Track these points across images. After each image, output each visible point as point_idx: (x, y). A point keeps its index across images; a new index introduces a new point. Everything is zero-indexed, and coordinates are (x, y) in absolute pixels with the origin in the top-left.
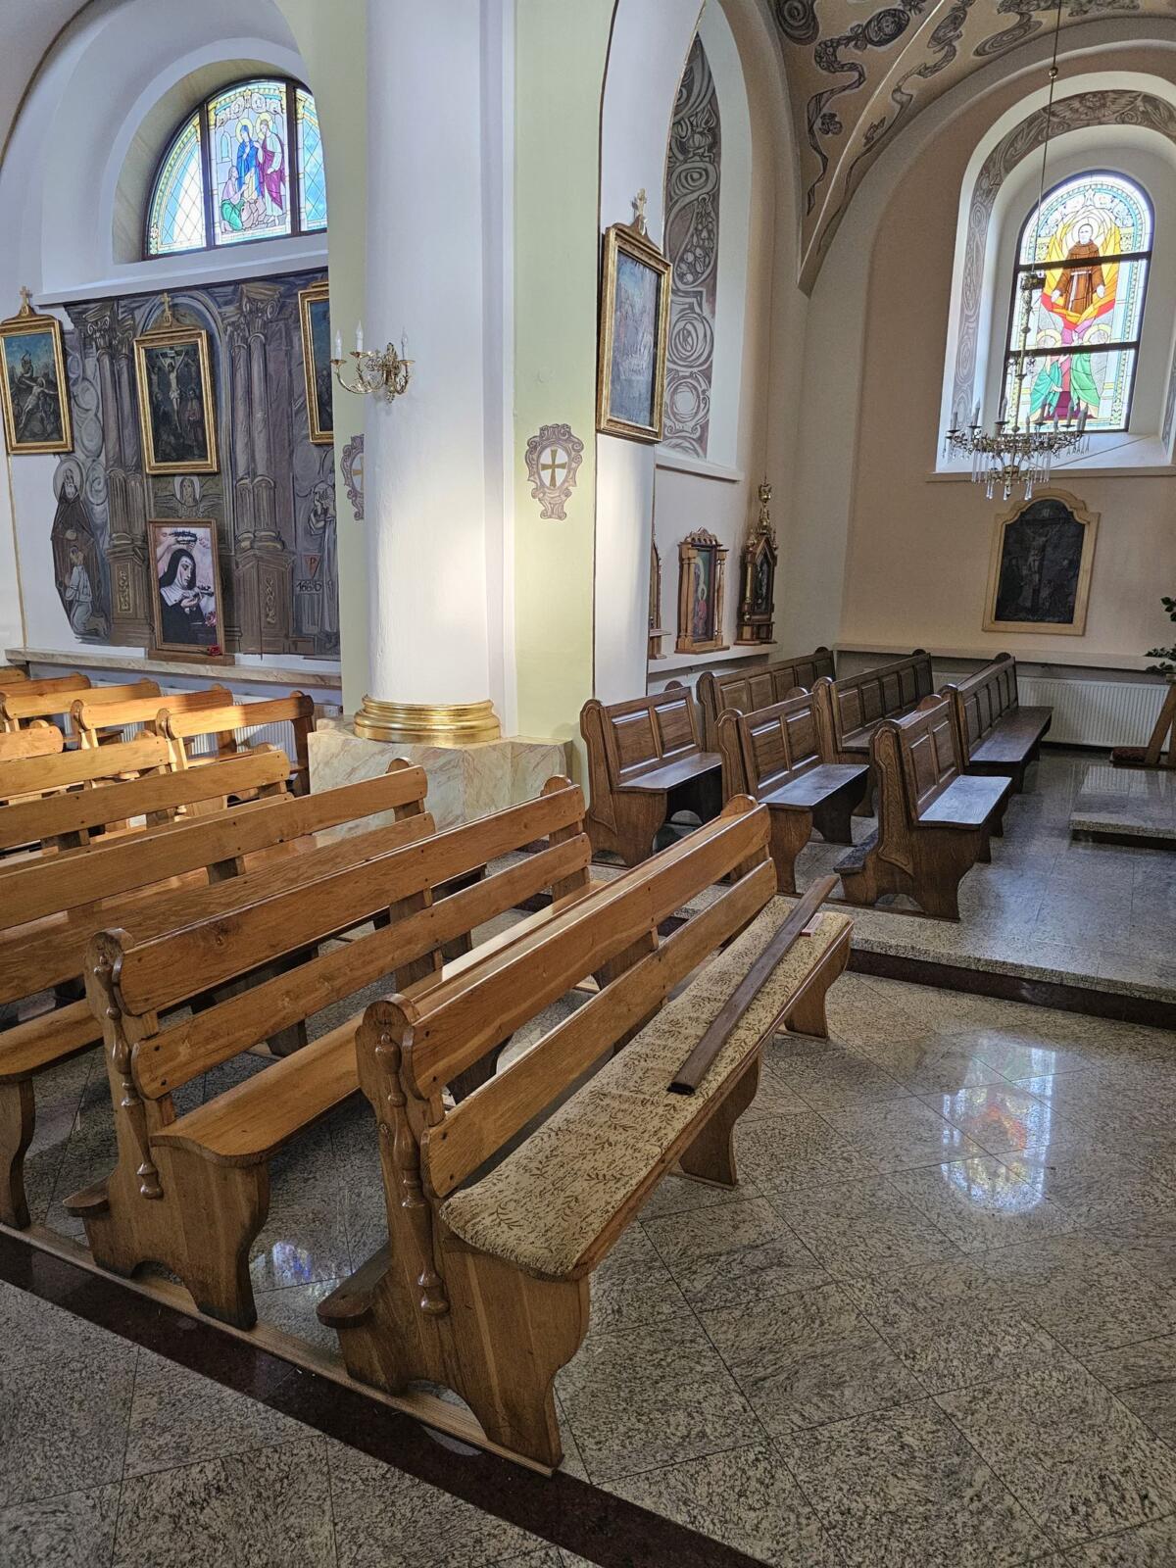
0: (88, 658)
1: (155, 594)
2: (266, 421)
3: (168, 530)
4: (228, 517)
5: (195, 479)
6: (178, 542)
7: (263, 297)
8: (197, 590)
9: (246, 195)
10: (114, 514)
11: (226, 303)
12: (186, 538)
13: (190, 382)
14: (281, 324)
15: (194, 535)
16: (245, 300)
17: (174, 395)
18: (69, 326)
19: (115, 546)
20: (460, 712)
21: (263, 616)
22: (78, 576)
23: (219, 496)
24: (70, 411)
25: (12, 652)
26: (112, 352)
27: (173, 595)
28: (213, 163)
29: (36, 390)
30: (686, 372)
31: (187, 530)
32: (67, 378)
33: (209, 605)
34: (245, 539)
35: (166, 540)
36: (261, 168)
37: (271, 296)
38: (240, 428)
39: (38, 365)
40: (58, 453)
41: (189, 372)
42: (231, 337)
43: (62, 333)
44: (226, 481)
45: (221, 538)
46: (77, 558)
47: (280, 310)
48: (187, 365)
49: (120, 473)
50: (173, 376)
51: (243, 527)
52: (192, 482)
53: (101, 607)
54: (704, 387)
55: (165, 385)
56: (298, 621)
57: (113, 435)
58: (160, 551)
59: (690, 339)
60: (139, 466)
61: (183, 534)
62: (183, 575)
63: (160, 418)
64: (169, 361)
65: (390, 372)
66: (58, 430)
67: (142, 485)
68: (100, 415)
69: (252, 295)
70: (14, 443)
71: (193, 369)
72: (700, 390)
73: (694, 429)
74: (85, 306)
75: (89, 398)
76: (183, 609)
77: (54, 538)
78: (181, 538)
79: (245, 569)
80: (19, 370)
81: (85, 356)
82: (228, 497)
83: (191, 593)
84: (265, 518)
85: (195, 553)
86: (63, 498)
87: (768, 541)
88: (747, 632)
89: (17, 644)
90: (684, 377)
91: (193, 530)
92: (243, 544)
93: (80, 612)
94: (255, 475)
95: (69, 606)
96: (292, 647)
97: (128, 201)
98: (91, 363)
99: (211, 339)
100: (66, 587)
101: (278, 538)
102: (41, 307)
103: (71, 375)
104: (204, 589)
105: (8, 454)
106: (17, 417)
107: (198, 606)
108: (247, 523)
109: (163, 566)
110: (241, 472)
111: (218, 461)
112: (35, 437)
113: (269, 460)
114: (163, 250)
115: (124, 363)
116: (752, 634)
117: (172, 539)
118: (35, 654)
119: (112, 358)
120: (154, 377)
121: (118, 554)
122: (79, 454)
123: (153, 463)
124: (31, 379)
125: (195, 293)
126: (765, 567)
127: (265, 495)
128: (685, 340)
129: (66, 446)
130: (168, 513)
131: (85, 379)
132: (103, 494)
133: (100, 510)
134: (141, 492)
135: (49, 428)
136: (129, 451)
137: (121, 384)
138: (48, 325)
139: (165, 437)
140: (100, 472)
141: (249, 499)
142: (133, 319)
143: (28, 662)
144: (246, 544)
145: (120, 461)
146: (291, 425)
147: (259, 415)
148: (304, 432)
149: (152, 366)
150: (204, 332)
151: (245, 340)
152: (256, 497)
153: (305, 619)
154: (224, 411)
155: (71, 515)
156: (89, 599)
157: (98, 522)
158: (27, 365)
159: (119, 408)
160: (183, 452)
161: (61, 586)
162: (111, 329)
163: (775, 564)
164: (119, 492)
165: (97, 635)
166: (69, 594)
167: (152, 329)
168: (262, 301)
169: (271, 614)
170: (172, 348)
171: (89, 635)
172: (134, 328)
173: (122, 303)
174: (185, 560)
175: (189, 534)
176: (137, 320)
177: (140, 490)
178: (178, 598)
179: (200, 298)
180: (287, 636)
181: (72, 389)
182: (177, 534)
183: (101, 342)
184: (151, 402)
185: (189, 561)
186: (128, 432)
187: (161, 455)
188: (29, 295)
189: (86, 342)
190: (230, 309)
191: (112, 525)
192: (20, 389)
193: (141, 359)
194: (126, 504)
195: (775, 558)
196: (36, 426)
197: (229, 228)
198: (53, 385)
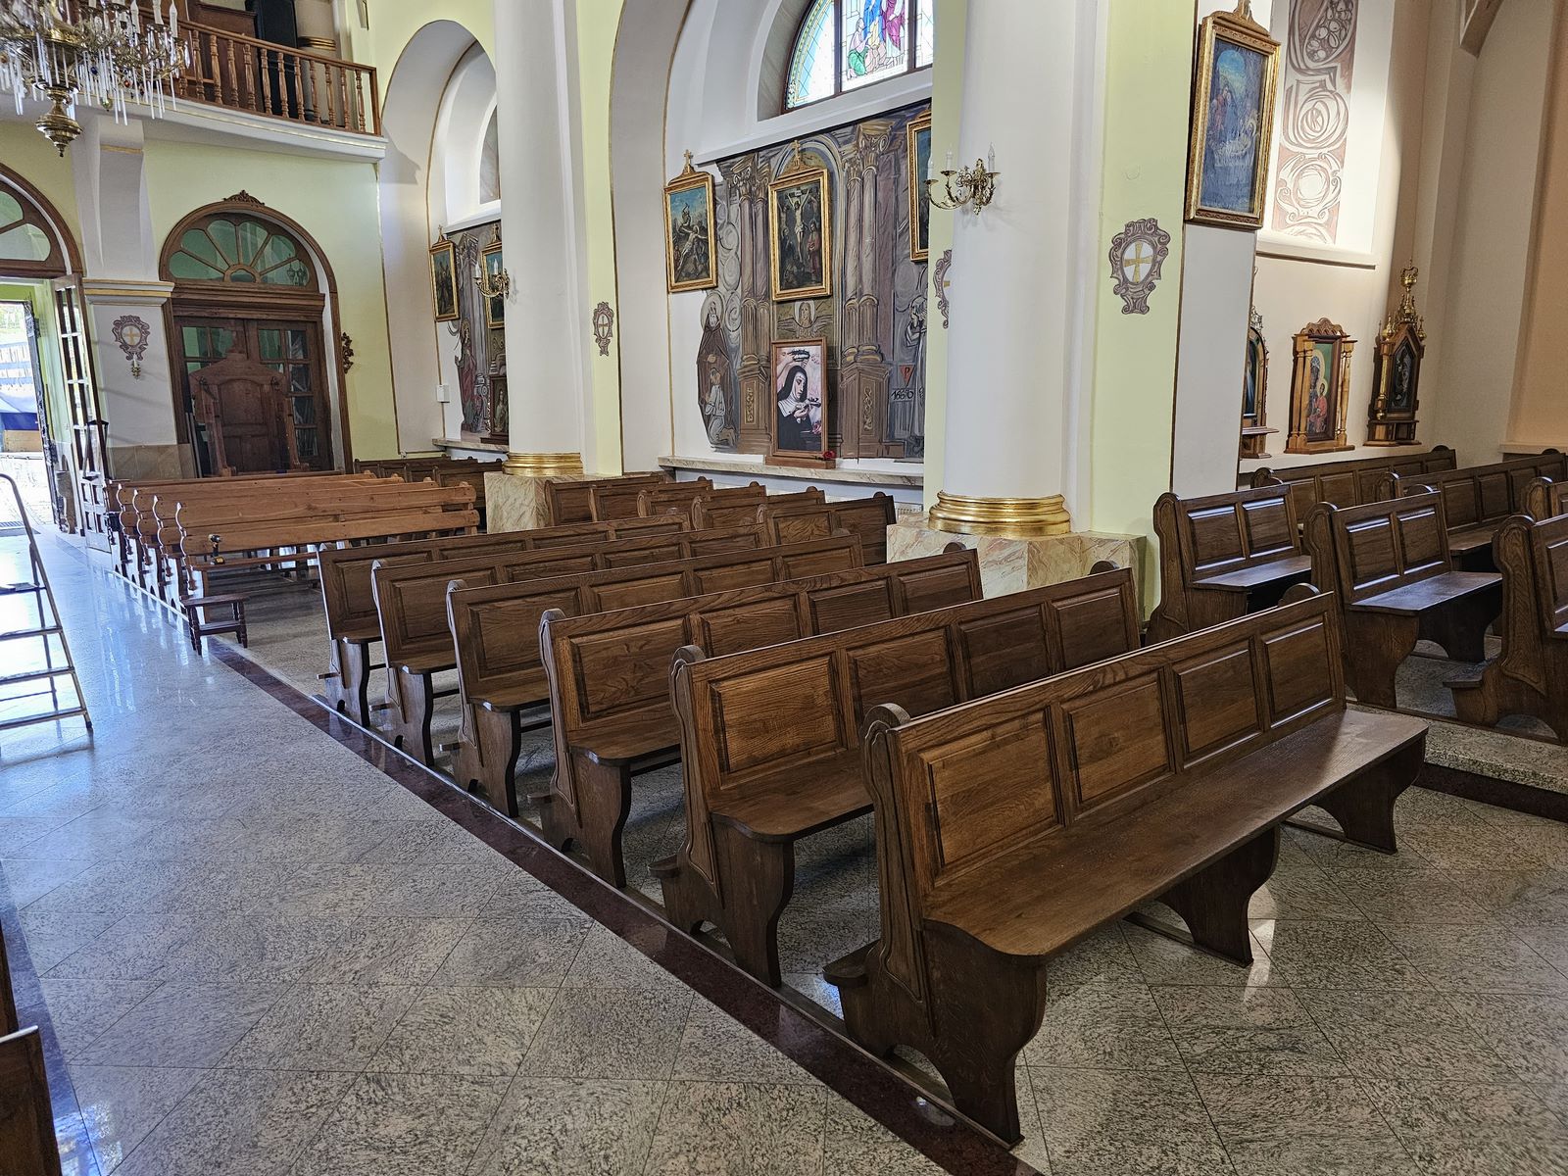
0: (719, 464)
1: (774, 407)
2: (873, 245)
3: (786, 350)
4: (837, 339)
5: (811, 302)
6: (794, 360)
7: (878, 133)
8: (807, 402)
9: (870, 43)
10: (745, 338)
11: (846, 143)
12: (801, 356)
13: (812, 217)
14: (891, 155)
15: (808, 353)
16: (862, 137)
17: (798, 229)
18: (719, 179)
19: (745, 367)
20: (1031, 506)
21: (861, 424)
22: (715, 394)
23: (830, 316)
24: (716, 252)
25: (664, 459)
26: (751, 198)
27: (787, 407)
28: (844, 18)
29: (692, 236)
30: (1315, 153)
31: (802, 348)
32: (716, 223)
33: (817, 414)
34: (849, 354)
35: (786, 359)
36: (884, 15)
37: (885, 130)
38: (852, 254)
39: (694, 215)
40: (706, 289)
41: (812, 208)
42: (848, 172)
43: (714, 186)
44: (837, 302)
45: (830, 354)
46: (715, 378)
47: (892, 141)
48: (810, 202)
49: (752, 302)
50: (798, 213)
51: (849, 342)
52: (809, 307)
53: (732, 421)
54: (1335, 167)
55: (791, 222)
56: (891, 426)
57: (748, 270)
58: (779, 368)
59: (1320, 119)
60: (768, 295)
61: (799, 352)
62: (797, 388)
63: (787, 251)
64: (796, 200)
65: (980, 186)
66: (706, 269)
67: (769, 310)
68: (739, 253)
69: (868, 132)
70: (673, 283)
71: (815, 205)
72: (1330, 172)
73: (1321, 213)
74: (732, 161)
75: (731, 239)
76: (795, 419)
77: (698, 362)
78: (797, 356)
79: (847, 381)
80: (680, 221)
81: (730, 203)
82: (838, 317)
83: (803, 405)
84: (868, 334)
85: (807, 369)
86: (707, 328)
87: (1411, 331)
88: (1380, 431)
89: (667, 453)
90: (1314, 159)
91: (807, 349)
92: (848, 359)
93: (716, 424)
94: (861, 295)
95: (707, 420)
96: (885, 452)
97: (773, 66)
98: (734, 208)
99: (831, 175)
100: (706, 403)
101: (879, 352)
102: (700, 165)
103: (718, 221)
104: (813, 400)
105: (668, 293)
106: (676, 261)
107: (807, 416)
108: (852, 339)
109: (781, 382)
110: (850, 294)
111: (831, 285)
112: (689, 276)
113: (874, 280)
114: (797, 104)
115: (760, 205)
116: (1387, 433)
117: (790, 357)
118: (680, 461)
119: (751, 202)
120: (783, 216)
121: (747, 374)
122: (721, 288)
123: (778, 291)
124: (689, 227)
125: (819, 137)
126: (1407, 360)
127: (868, 313)
128: (1314, 121)
129: (711, 282)
130: (788, 335)
131: (729, 223)
132: (738, 322)
133: (734, 336)
134: (768, 315)
135: (700, 268)
136: (760, 282)
137: (757, 223)
138: (703, 180)
139: (789, 267)
140: (737, 303)
141: (855, 318)
142: (769, 166)
143: (675, 468)
144: (850, 358)
145: (753, 292)
146: (895, 247)
147: (867, 240)
148: (906, 252)
149: (783, 206)
150: (825, 171)
151: (860, 174)
152: (861, 315)
153: (897, 425)
154: (838, 240)
155: (713, 339)
156: (723, 413)
157: (733, 346)
158: (686, 215)
159: (754, 246)
160: (803, 280)
161: (702, 402)
162: (752, 178)
163: (1421, 355)
164: (751, 319)
165: (728, 444)
166: (708, 409)
167: (784, 173)
168: (875, 136)
169: (868, 421)
170: (799, 189)
171: (722, 444)
172: (769, 174)
173: (761, 153)
174: (799, 375)
175: (804, 352)
176: (772, 167)
177: (767, 317)
178: (792, 409)
179: (824, 141)
180: (880, 441)
181: (719, 233)
182: (794, 353)
183: (743, 189)
184: (780, 238)
185: (802, 376)
186: (760, 265)
187: (785, 284)
188: (690, 157)
189: (732, 190)
190: (848, 148)
191: (744, 348)
192: (679, 237)
193: (774, 202)
194: (755, 328)
195: (1421, 349)
196: (690, 267)
197: (854, 75)
198: (704, 230)
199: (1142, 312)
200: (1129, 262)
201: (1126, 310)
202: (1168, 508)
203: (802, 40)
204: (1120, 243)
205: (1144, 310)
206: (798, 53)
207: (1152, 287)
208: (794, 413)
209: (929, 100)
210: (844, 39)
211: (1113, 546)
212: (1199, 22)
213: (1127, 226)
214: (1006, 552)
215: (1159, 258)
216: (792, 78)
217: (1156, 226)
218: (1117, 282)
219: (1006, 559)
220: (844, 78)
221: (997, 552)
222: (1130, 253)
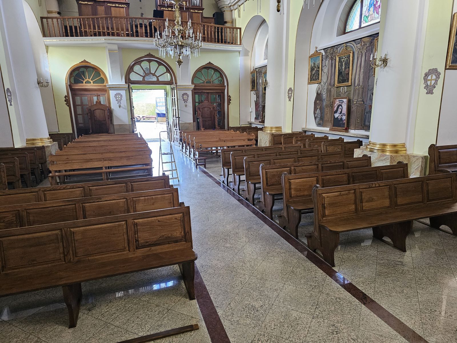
0: (317, 130)
1: (333, 115)
2: (364, 72)
3: (337, 100)
4: (352, 97)
5: (346, 87)
6: (339, 103)
7: (367, 41)
8: (342, 114)
9: (370, 13)
10: (327, 96)
11: (358, 44)
12: (341, 102)
13: (347, 64)
14: (370, 47)
15: (343, 101)
16: (363, 42)
17: (343, 67)
18: (324, 54)
19: (326, 104)
20: (395, 146)
21: (357, 120)
22: (318, 111)
23: (350, 91)
24: (321, 73)
25: (303, 128)
26: (332, 59)
27: (337, 115)
28: (363, 7)
29: (315, 69)
31: (342, 100)
32: (322, 66)
33: (344, 118)
34: (355, 101)
35: (337, 102)
36: (375, 5)
37: (369, 40)
38: (357, 74)
39: (316, 64)
40: (318, 83)
41: (347, 62)
42: (358, 52)
43: (322, 56)
44: (352, 87)
45: (349, 101)
46: (318, 107)
47: (371, 44)
48: (347, 60)
49: (330, 87)
50: (344, 63)
51: (355, 98)
52: (345, 88)
53: (322, 118)
55: (342, 65)
56: (365, 122)
57: (329, 78)
58: (335, 105)
60: (334, 85)
61: (341, 101)
62: (339, 110)
63: (340, 73)
64: (343, 59)
65: (385, 61)
66: (319, 78)
67: (334, 89)
68: (327, 74)
69: (364, 41)
70: (310, 82)
71: (348, 61)
74: (328, 49)
75: (325, 70)
76: (338, 119)
77: (315, 103)
78: (340, 102)
79: (354, 108)
80: (313, 65)
81: (326, 60)
82: (352, 91)
83: (341, 115)
84: (360, 96)
85: (343, 105)
86: (317, 93)
89: (304, 126)
91: (343, 100)
92: (354, 103)
93: (318, 119)
94: (359, 85)
95: (315, 118)
96: (362, 129)
97: (342, 21)
98: (327, 62)
99: (353, 53)
100: (315, 114)
101: (363, 101)
102: (319, 50)
103: (323, 65)
104: (343, 114)
105: (308, 84)
106: (311, 76)
107: (342, 118)
108: (356, 97)
109: (335, 109)
110: (356, 85)
111: (351, 82)
112: (314, 80)
113: (363, 81)
114: (348, 31)
115: (334, 61)
117: (338, 102)
118: (307, 129)
119: (332, 60)
120: (340, 64)
121: (327, 106)
122: (322, 83)
123: (337, 84)
124: (315, 67)
125: (351, 42)
127: (361, 90)
129: (319, 81)
130: (339, 96)
131: (325, 66)
132: (325, 92)
133: (324, 96)
134: (334, 91)
135: (317, 78)
136: (332, 82)
137: (333, 66)
138: (319, 54)
139: (340, 78)
140: (326, 87)
141: (357, 92)
142: (337, 50)
143: (306, 131)
144: (355, 103)
145: (330, 84)
146: (369, 72)
147: (362, 70)
148: (372, 74)
149: (340, 61)
150: (352, 52)
151: (361, 52)
152: (359, 90)
153: (366, 121)
154: (354, 70)
155: (319, 96)
156: (320, 116)
157: (324, 98)
158: (314, 64)
159: (332, 72)
160: (344, 81)
161: (315, 113)
162: (332, 53)
164: (329, 91)
165: (320, 125)
166: (316, 115)
167: (341, 52)
168: (367, 42)
169: (359, 120)
170: (344, 56)
171: (319, 125)
172: (337, 53)
173: (335, 47)
174: (340, 107)
175: (342, 101)
176: (338, 50)
177: (333, 91)
178: (338, 116)
179: (352, 43)
180: (361, 125)
181: (323, 68)
182: (339, 101)
183: (330, 57)
184: (338, 70)
185: (341, 107)
186: (333, 77)
187: (339, 82)
188: (317, 48)
189: (327, 57)
190: (359, 45)
191: (327, 99)
192: (312, 69)
194: (330, 94)
196: (314, 78)
197: (365, 22)
198: (319, 68)
199: (432, 94)
200: (429, 80)
201: (427, 93)
202: (432, 148)
203: (351, 13)
204: (427, 75)
205: (432, 93)
206: (350, 17)
207: (435, 87)
208: (338, 117)
209: (378, 33)
210: (363, 13)
211: (417, 158)
212: (453, 14)
213: (429, 70)
214: (385, 158)
215: (437, 79)
216: (348, 24)
217: (437, 70)
218: (425, 85)
219: (384, 159)
220: (362, 23)
221: (382, 158)
222: (429, 78)
